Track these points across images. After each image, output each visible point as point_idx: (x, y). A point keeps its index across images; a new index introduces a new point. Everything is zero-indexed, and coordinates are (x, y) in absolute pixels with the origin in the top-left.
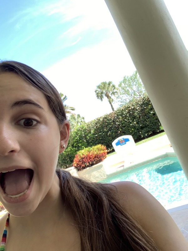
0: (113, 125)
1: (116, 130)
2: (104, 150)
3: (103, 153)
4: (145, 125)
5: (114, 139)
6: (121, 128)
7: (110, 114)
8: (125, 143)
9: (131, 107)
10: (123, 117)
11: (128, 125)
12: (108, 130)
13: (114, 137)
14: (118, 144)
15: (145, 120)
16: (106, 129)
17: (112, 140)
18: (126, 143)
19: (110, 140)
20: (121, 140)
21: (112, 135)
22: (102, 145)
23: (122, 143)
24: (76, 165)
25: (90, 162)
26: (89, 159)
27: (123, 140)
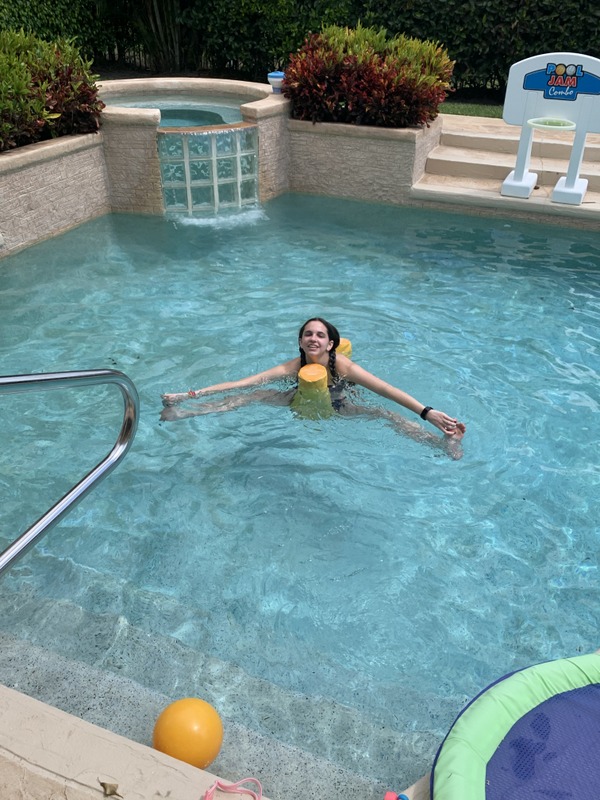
8: (573, 98)
14: (532, 82)
18: (582, 98)
20: (561, 70)
23: (559, 88)
24: (296, 84)
25: (365, 101)
26: (364, 88)
27: (574, 75)
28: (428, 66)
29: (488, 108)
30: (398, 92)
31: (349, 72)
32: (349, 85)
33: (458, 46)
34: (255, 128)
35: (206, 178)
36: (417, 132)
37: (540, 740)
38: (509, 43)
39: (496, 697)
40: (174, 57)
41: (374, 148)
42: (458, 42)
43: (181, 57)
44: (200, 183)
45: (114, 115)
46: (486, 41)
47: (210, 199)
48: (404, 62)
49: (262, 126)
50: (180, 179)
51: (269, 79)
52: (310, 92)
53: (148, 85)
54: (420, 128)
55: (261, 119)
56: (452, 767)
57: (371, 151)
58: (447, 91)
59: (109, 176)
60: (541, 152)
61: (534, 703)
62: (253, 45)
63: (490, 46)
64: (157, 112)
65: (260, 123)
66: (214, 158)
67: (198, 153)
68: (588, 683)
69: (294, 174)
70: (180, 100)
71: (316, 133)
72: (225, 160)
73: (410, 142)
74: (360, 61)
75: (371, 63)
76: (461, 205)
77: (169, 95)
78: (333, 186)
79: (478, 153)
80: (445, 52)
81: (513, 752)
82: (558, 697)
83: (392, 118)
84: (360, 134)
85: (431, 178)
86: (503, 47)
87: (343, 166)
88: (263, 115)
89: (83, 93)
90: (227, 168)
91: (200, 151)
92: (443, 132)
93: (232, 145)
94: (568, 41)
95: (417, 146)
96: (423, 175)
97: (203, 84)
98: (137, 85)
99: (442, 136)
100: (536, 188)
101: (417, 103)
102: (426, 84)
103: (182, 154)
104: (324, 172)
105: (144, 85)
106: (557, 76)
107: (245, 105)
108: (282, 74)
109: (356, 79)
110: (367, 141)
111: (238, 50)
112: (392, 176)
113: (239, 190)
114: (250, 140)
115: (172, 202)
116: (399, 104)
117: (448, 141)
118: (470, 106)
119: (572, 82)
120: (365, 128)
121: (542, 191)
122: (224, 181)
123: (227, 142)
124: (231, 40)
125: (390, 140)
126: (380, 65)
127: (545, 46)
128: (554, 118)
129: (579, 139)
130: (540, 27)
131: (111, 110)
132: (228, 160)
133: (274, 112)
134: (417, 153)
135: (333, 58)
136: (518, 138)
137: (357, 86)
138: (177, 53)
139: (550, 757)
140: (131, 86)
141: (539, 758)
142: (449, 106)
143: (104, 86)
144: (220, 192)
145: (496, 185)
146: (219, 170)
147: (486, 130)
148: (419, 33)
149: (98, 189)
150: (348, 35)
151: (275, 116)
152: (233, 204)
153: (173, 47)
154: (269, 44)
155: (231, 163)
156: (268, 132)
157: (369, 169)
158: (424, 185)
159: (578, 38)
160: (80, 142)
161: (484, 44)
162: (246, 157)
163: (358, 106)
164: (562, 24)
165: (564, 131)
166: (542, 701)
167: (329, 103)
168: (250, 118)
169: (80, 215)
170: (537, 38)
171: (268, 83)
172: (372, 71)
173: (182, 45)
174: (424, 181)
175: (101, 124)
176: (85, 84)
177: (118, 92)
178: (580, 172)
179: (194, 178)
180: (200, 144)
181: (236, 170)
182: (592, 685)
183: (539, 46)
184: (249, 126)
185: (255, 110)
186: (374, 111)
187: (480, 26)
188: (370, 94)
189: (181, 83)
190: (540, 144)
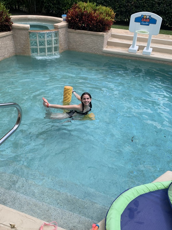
8: (148, 25)
14: (137, 20)
20: (145, 17)
23: (144, 22)
24: (70, 19)
25: (90, 24)
26: (90, 20)
27: (149, 18)
28: (108, 14)
29: (125, 27)
30: (99, 22)
31: (85, 15)
32: (85, 19)
33: (117, 9)
34: (58, 31)
35: (44, 45)
36: (105, 33)
37: (136, 208)
38: (131, 8)
39: (124, 196)
40: (34, 9)
41: (93, 38)
42: (117, 8)
43: (36, 9)
44: (42, 47)
45: (16, 26)
46: (125, 7)
47: (45, 52)
48: (101, 13)
49: (60, 30)
50: (36, 46)
51: (62, 17)
52: (74, 21)
53: (26, 17)
54: (106, 32)
55: (60, 28)
56: (111, 216)
57: (92, 39)
58: (113, 22)
59: (15, 44)
60: (139, 40)
61: (134, 197)
62: (58, 6)
63: (126, 9)
64: (29, 26)
65: (59, 29)
66: (46, 40)
67: (41, 38)
68: (149, 191)
69: (69, 45)
70: (36, 22)
71: (76, 33)
72: (49, 40)
73: (103, 36)
74: (89, 12)
75: (91, 13)
76: (117, 55)
77: (32, 20)
78: (81, 49)
79: (122, 40)
80: (113, 10)
81: (128, 211)
82: (141, 196)
83: (98, 29)
84: (88, 33)
85: (108, 47)
86: (129, 9)
87: (84, 43)
88: (60, 27)
89: (6, 19)
90: (49, 43)
91: (42, 37)
92: (112, 33)
93: (51, 36)
94: (147, 8)
95: (105, 38)
96: (106, 46)
97: (43, 17)
98: (23, 17)
99: (112, 34)
100: (138, 50)
101: (105, 25)
102: (107, 20)
103: (36, 38)
104: (78, 44)
105: (25, 17)
106: (144, 18)
107: (55, 24)
108: (66, 15)
109: (87, 18)
110: (90, 36)
111: (53, 8)
112: (97, 46)
113: (53, 49)
114: (56, 34)
115: (34, 52)
116: (100, 25)
117: (114, 36)
118: (120, 26)
119: (148, 20)
120: (90, 32)
121: (140, 51)
122: (49, 46)
123: (50, 35)
124: (51, 4)
125: (97, 35)
126: (94, 14)
127: (141, 9)
128: (143, 31)
129: (150, 37)
130: (140, 4)
131: (15, 24)
132: (50, 40)
133: (64, 26)
134: (105, 39)
135: (81, 11)
136: (133, 36)
137: (88, 20)
138: (35, 8)
139: (139, 212)
140: (21, 17)
141: (136, 212)
142: (114, 26)
143: (13, 17)
144: (48, 49)
145: (127, 49)
146: (47, 43)
147: (124, 33)
148: (106, 5)
149: (11, 48)
150: (85, 4)
151: (64, 27)
152: (51, 53)
153: (34, 6)
154: (62, 6)
155: (51, 41)
156: (62, 32)
157: (91, 44)
158: (107, 49)
159: (150, 7)
160: (6, 34)
161: (124, 8)
162: (55, 39)
163: (88, 25)
164: (146, 3)
165: (146, 34)
166: (137, 197)
167: (79, 24)
168: (56, 28)
169: (6, 56)
170: (139, 7)
171: (62, 18)
172: (92, 15)
173: (37, 5)
174: (107, 47)
175: (12, 29)
176: (7, 17)
177: (17, 19)
178: (150, 46)
179: (40, 45)
180: (42, 35)
181: (52, 43)
182: (150, 192)
183: (139, 9)
184: (56, 30)
185: (58, 26)
186: (92, 27)
187: (123, 3)
188: (91, 22)
189: (36, 17)
190: (139, 38)
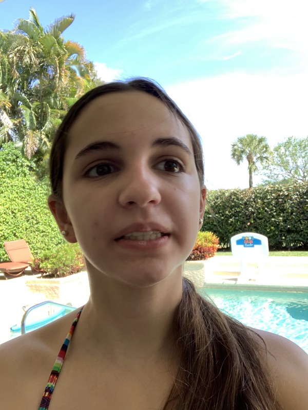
0: (242, 210)
1: (245, 219)
2: (213, 243)
3: (211, 247)
4: (296, 229)
5: (236, 231)
6: (254, 219)
7: (245, 190)
8: (253, 246)
9: (283, 192)
10: (265, 202)
11: (268, 218)
12: (232, 214)
13: (237, 229)
14: (240, 242)
15: (299, 221)
16: (230, 212)
17: (233, 233)
18: (255, 246)
19: (229, 231)
20: (247, 238)
21: (235, 224)
22: (213, 235)
23: (248, 244)
27: (251, 240)
58: (217, 248)
73: (202, 265)
101: (203, 252)
102: (207, 246)
106: (246, 240)
119: (251, 242)
